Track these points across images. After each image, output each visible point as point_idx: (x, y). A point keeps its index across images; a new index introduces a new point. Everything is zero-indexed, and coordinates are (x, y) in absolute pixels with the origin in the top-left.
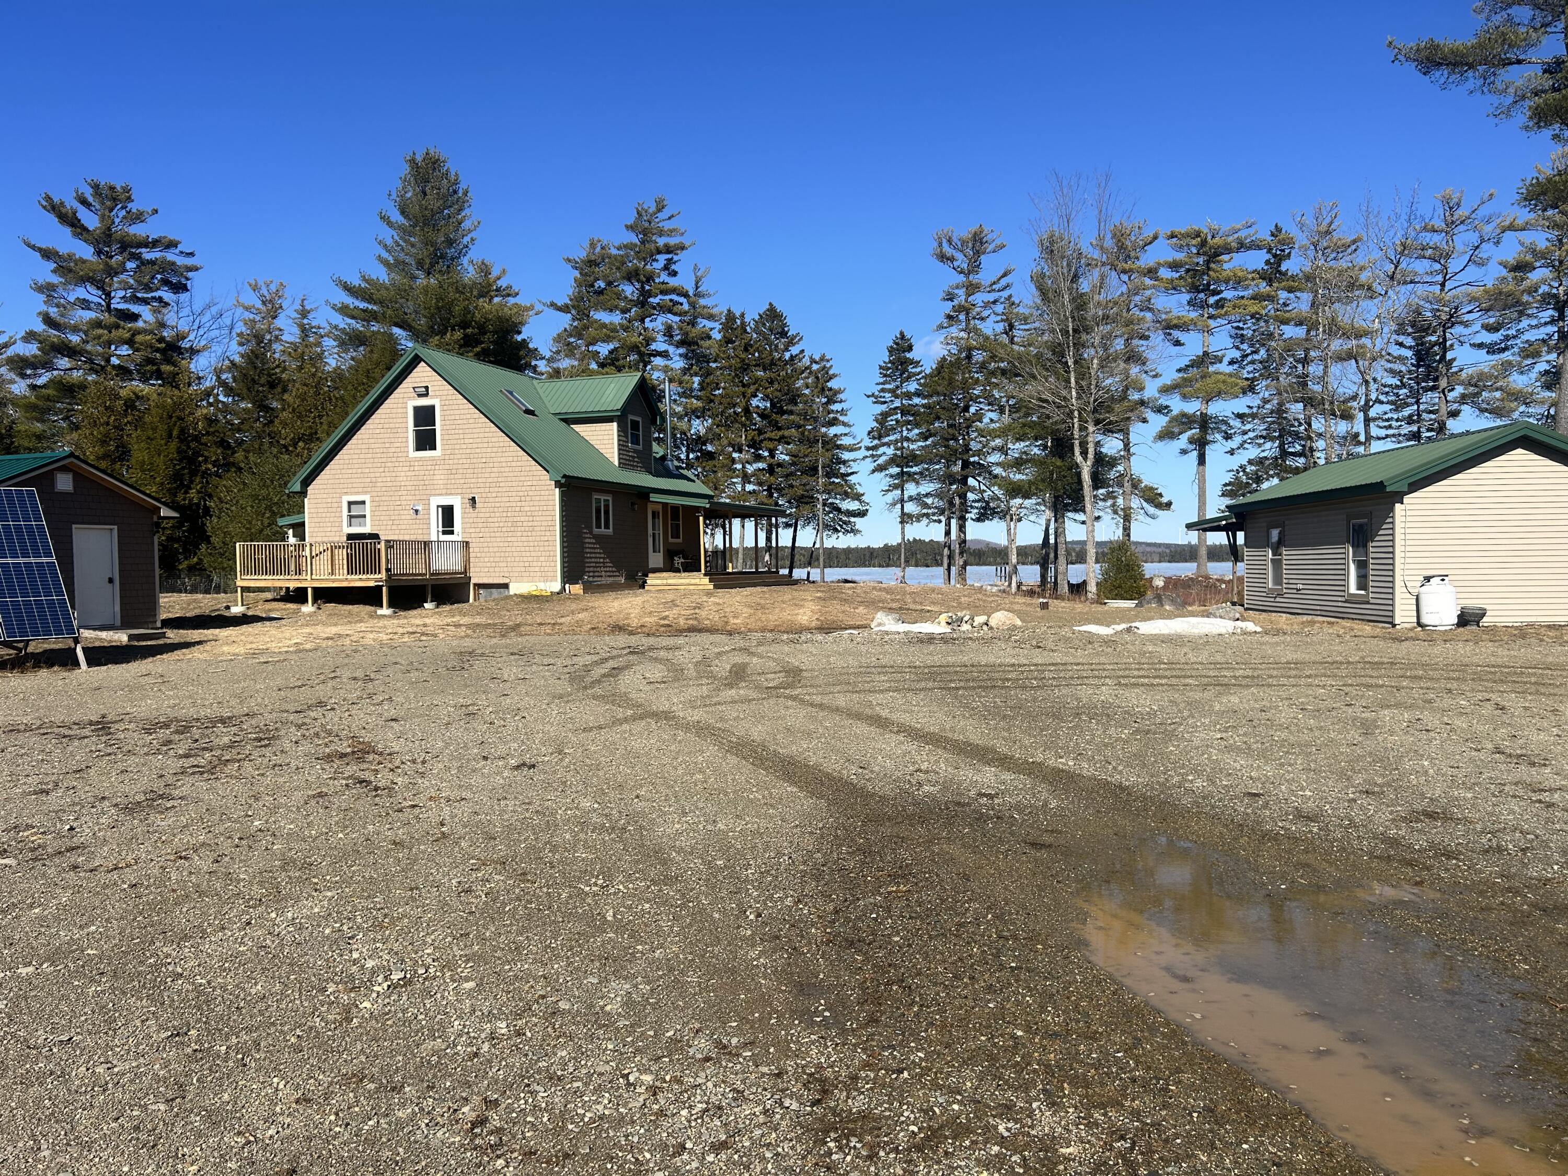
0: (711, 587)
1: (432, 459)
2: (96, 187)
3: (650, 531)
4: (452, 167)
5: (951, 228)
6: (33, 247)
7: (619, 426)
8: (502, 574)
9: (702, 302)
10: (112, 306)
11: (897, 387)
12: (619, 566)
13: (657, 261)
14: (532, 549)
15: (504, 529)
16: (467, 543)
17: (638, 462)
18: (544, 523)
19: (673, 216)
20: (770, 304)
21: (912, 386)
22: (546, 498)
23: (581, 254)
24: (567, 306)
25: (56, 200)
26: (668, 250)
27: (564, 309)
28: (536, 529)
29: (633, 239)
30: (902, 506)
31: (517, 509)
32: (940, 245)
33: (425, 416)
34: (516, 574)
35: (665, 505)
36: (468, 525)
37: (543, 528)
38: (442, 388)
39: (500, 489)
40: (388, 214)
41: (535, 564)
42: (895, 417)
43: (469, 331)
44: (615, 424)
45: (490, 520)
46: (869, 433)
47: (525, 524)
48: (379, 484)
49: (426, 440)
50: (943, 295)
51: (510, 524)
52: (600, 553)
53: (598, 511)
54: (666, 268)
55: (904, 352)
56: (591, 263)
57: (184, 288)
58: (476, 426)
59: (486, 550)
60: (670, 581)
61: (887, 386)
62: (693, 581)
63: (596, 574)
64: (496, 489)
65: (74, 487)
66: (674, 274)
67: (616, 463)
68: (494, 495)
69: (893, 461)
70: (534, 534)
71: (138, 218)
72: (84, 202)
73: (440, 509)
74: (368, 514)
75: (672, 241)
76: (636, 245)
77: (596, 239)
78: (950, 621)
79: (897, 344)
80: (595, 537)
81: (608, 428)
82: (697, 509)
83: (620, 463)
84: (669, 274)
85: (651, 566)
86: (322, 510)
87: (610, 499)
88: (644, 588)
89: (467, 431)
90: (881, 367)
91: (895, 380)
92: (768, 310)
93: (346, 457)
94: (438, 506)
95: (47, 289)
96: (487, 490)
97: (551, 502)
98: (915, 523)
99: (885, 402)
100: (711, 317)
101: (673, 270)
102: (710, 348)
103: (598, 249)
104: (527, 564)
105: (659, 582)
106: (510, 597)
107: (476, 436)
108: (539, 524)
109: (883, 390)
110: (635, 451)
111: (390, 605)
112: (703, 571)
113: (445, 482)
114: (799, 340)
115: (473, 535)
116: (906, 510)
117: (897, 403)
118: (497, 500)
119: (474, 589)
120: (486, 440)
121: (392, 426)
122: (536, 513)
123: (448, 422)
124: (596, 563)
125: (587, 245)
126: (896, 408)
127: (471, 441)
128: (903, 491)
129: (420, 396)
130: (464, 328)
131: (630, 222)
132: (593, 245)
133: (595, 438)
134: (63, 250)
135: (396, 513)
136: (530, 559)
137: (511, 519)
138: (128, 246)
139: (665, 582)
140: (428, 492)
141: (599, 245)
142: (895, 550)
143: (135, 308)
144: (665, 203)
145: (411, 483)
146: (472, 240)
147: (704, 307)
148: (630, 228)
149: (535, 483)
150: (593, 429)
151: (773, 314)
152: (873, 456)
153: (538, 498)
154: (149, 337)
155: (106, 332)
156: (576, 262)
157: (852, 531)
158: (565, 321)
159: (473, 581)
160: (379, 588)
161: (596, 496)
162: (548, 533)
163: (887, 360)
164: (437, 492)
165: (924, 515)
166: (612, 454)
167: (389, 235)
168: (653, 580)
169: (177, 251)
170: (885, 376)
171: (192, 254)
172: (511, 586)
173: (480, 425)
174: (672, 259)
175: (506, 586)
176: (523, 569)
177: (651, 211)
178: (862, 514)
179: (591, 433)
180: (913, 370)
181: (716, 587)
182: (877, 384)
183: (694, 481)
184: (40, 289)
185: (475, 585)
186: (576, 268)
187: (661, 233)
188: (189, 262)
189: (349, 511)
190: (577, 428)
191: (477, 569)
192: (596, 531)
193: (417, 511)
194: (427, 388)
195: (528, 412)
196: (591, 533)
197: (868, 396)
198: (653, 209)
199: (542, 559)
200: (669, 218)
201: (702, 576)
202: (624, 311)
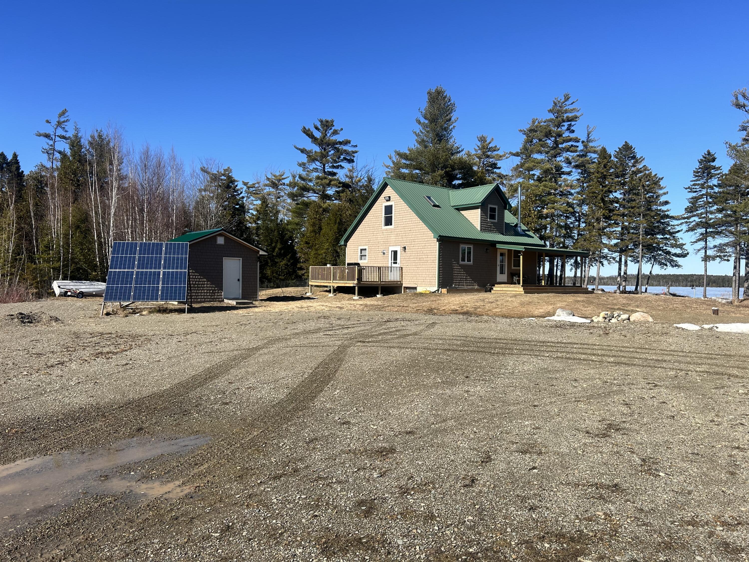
0: (523, 293)
1: (391, 229)
2: (321, 121)
3: (498, 263)
4: (447, 94)
5: (745, 88)
6: (297, 149)
7: (481, 210)
8: (414, 283)
9: (591, 144)
10: (326, 170)
11: (705, 183)
12: (475, 280)
13: (564, 126)
14: (426, 271)
15: (416, 262)
16: (402, 268)
17: (494, 228)
18: (432, 259)
19: (574, 102)
20: (626, 142)
21: (715, 181)
22: (433, 247)
23: (527, 126)
24: (517, 153)
25: (307, 128)
26: (569, 120)
27: (517, 155)
28: (428, 261)
29: (551, 116)
30: (706, 251)
31: (422, 252)
32: (737, 98)
33: (389, 209)
34: (420, 283)
35: (509, 251)
36: (403, 260)
37: (431, 261)
38: (395, 197)
39: (415, 243)
40: (420, 119)
41: (427, 278)
42: (703, 199)
43: (448, 169)
44: (479, 210)
45: (411, 257)
46: (686, 209)
47: (424, 259)
48: (371, 241)
49: (388, 221)
50: (739, 128)
51: (418, 259)
52: (464, 274)
53: (463, 254)
54: (568, 129)
55: (709, 162)
56: (531, 130)
57: (353, 161)
58: (407, 213)
59: (409, 271)
60: (504, 289)
61: (698, 182)
62: (515, 289)
63: (461, 284)
64: (414, 243)
65: (225, 242)
66: (573, 131)
67: (479, 229)
68: (413, 245)
69: (698, 225)
70: (428, 264)
71: (335, 132)
72: (317, 128)
73: (393, 252)
74: (367, 254)
75: (570, 115)
76: (553, 119)
77: (535, 118)
78: (606, 316)
79: (705, 158)
80: (460, 265)
81: (476, 212)
82: (519, 252)
83: (481, 229)
84: (570, 132)
85: (498, 280)
86: (351, 253)
87: (472, 247)
88: (491, 292)
89: (404, 216)
90: (694, 172)
91: (702, 179)
92: (624, 145)
93: (360, 229)
94: (392, 251)
95: (302, 165)
96: (410, 243)
97: (435, 249)
98: (711, 261)
99: (696, 192)
100: (595, 152)
101: (572, 130)
102: (592, 168)
103: (536, 123)
104: (424, 278)
105: (499, 289)
106: (416, 294)
107: (407, 218)
108: (430, 259)
109: (694, 185)
110: (492, 223)
111: (359, 295)
112: (521, 284)
113: (395, 240)
114: (642, 160)
115: (404, 264)
116: (708, 254)
117: (704, 192)
118: (414, 248)
119: (404, 289)
120: (411, 220)
121: (377, 215)
122: (429, 254)
123: (397, 212)
124: (461, 278)
125: (531, 122)
126: (703, 194)
127: (405, 221)
128: (706, 242)
129: (387, 201)
130: (446, 168)
131: (551, 107)
132: (534, 122)
133: (471, 217)
134: (308, 149)
135: (377, 254)
136: (426, 276)
137: (419, 257)
138: (333, 144)
139: (501, 289)
140: (388, 245)
141: (537, 121)
142: (700, 277)
143: (335, 170)
144: (570, 96)
145: (383, 241)
146: (454, 127)
147: (592, 147)
148: (550, 111)
149: (429, 240)
150: (470, 212)
151: (627, 148)
152: (686, 222)
153: (430, 247)
154: (336, 182)
155: (320, 181)
156: (525, 131)
157: (676, 265)
158: (517, 160)
159: (403, 286)
160: (354, 287)
161: (462, 246)
162: (433, 264)
163: (698, 168)
164: (392, 244)
165: (718, 256)
166: (477, 224)
167: (418, 128)
168: (497, 288)
169: (350, 145)
170: (696, 176)
171: (356, 146)
172: (418, 288)
173: (409, 213)
174: (571, 124)
175: (415, 288)
176: (423, 281)
177: (562, 101)
178: (684, 256)
179: (469, 215)
180: (715, 172)
181: (526, 293)
182: (691, 181)
183: (533, 237)
184: (300, 165)
185: (404, 287)
186: (525, 134)
187: (566, 112)
188: (354, 149)
189: (361, 253)
190: (463, 212)
191: (405, 280)
192: (461, 263)
193: (384, 253)
194: (389, 197)
195: (435, 206)
196: (458, 263)
197: (686, 189)
198: (563, 100)
199: (430, 276)
200: (572, 104)
201: (520, 287)
202: (547, 153)
